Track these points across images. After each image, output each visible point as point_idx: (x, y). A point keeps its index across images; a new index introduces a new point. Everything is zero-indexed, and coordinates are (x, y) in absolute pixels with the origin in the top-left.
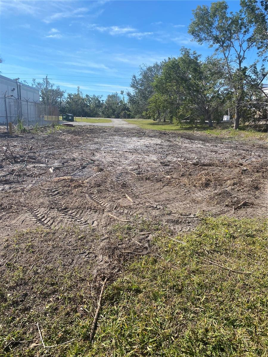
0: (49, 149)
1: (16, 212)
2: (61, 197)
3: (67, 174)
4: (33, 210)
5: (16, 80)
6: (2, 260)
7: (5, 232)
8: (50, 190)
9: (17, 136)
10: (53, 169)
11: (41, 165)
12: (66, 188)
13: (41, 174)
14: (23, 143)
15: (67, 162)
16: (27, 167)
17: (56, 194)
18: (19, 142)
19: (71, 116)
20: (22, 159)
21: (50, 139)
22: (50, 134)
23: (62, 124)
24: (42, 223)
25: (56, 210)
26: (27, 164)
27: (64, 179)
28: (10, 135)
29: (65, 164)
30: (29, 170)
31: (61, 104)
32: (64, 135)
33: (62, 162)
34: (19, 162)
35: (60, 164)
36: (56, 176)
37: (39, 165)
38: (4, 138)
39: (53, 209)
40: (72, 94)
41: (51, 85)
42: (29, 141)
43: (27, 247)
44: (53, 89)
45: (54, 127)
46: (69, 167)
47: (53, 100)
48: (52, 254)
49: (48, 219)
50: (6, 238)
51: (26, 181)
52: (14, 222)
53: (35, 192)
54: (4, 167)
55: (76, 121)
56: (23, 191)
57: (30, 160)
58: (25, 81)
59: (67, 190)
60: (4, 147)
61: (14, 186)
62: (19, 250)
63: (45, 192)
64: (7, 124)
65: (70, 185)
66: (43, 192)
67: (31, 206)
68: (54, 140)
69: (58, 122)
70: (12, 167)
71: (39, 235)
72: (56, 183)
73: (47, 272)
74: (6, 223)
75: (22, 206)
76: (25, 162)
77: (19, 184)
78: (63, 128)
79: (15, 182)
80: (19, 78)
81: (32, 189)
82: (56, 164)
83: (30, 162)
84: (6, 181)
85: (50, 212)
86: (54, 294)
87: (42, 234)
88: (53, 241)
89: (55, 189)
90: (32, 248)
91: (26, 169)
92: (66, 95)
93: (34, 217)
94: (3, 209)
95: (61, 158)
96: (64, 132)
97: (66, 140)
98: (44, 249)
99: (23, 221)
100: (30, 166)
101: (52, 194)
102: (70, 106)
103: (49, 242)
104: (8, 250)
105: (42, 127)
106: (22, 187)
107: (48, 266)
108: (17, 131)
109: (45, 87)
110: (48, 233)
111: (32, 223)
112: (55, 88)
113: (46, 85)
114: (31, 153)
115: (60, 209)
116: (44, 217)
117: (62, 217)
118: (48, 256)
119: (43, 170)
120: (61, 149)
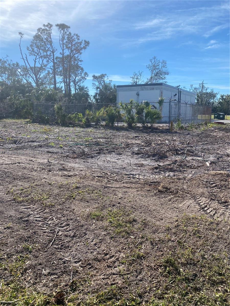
0: (204, 144)
1: (182, 197)
2: (219, 190)
3: (223, 169)
4: (196, 198)
5: (178, 87)
6: (174, 237)
7: (175, 213)
8: (208, 182)
9: (176, 132)
10: (209, 163)
11: (199, 158)
12: (223, 183)
13: (199, 167)
14: (181, 138)
15: (221, 157)
16: (187, 159)
17: (214, 187)
18: (178, 137)
19: (222, 115)
20: (182, 152)
21: (203, 135)
22: (203, 131)
23: (213, 122)
24: (205, 212)
25: (217, 202)
26: (186, 156)
27: (220, 174)
28: (170, 131)
29: (220, 159)
30: (188, 162)
31: (214, 104)
32: (215, 132)
33: (217, 157)
34: (180, 154)
35: (215, 159)
36: (213, 170)
37: (197, 158)
38: (166, 134)
39: (213, 200)
40: (225, 95)
41: (205, 89)
42: (185, 137)
43: (194, 231)
44: (207, 92)
45: (206, 125)
46: (225, 162)
47: (206, 102)
48: (216, 244)
49: (210, 209)
50: (176, 218)
51: (187, 171)
52: (181, 206)
53: (195, 182)
54: (169, 157)
55: (227, 119)
56: (185, 179)
57: (189, 153)
58: (185, 87)
59: (224, 184)
60: (166, 141)
61: (177, 174)
62: (187, 231)
63: (204, 183)
64: (169, 123)
65: (226, 180)
66: (202, 183)
67: (193, 194)
68: (207, 136)
69: (210, 121)
70: (174, 158)
71: (203, 223)
72: (213, 176)
73: (213, 260)
74: (175, 205)
75: (186, 192)
76: (184, 154)
77: (181, 173)
78: (215, 125)
79: (178, 171)
80: (180, 86)
81: (193, 179)
82: (212, 158)
83: (188, 155)
84: (171, 169)
85: (211, 203)
86: (222, 285)
87: (207, 222)
88: (217, 231)
89: (212, 181)
90: (198, 233)
91: (186, 161)
92: (219, 97)
93: (197, 205)
94: (171, 192)
95: (216, 154)
96: (216, 129)
97: (218, 136)
98: (210, 237)
99: (189, 206)
100: (189, 158)
101: (210, 186)
102: (222, 106)
103: (214, 231)
104: (178, 229)
105: (196, 125)
106: (184, 176)
107: (214, 254)
108: (176, 128)
109: (200, 91)
110: (212, 223)
111: (196, 209)
112: (209, 91)
113: (201, 89)
114: (188, 147)
115: (220, 202)
116: (206, 206)
117: (223, 210)
118: (213, 244)
119: (201, 163)
120: (214, 144)
